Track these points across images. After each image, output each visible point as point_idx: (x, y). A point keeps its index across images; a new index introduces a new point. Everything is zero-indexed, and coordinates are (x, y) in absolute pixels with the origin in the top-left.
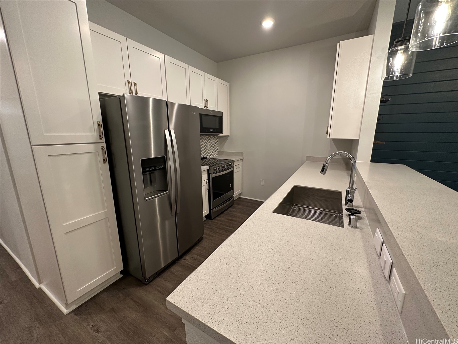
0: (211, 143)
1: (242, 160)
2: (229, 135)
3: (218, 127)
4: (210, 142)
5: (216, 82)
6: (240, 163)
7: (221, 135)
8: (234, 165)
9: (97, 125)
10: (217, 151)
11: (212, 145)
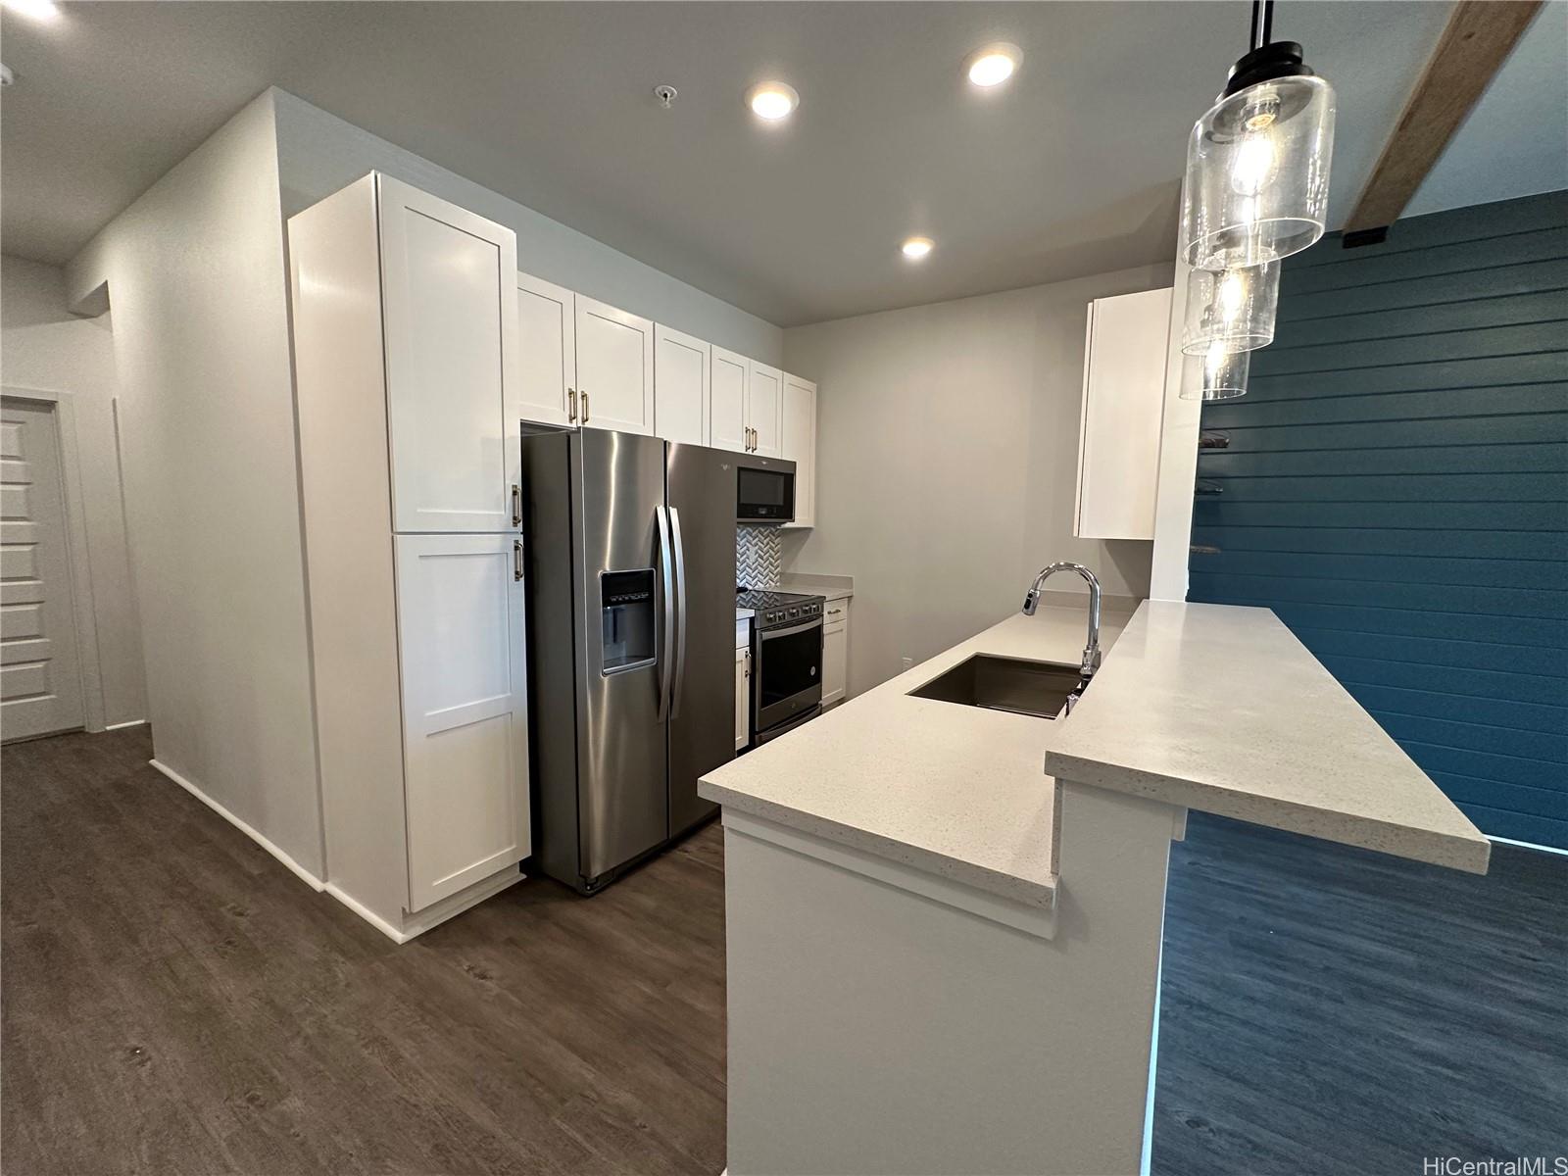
0: (760, 548)
1: (850, 598)
2: (811, 525)
3: (781, 503)
4: (756, 544)
5: (780, 382)
6: (844, 609)
7: (789, 525)
8: (825, 613)
9: (511, 493)
10: (775, 572)
11: (762, 554)
